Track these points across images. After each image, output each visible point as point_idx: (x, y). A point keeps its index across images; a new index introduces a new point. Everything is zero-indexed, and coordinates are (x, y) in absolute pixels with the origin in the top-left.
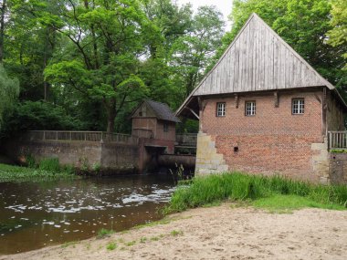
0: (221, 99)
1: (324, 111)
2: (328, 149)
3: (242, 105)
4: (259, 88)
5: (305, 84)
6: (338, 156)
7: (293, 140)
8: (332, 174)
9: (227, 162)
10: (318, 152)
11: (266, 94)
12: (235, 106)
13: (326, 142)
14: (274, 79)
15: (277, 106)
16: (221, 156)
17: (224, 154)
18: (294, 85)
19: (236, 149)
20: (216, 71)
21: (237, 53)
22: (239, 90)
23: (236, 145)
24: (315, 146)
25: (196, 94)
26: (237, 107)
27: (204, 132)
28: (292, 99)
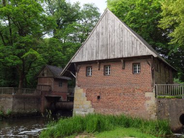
0: (89, 64)
1: (153, 71)
2: (156, 97)
3: (102, 68)
4: (112, 57)
5: (139, 54)
6: (162, 101)
7: (134, 91)
8: (158, 112)
9: (93, 106)
10: (149, 98)
11: (116, 61)
12: (98, 69)
13: (154, 91)
14: (121, 51)
15: (123, 69)
16: (89, 102)
17: (91, 101)
18: (133, 55)
19: (99, 97)
20: (85, 46)
21: (98, 34)
22: (100, 58)
23: (98, 94)
24: (147, 95)
25: (73, 61)
26: (99, 70)
27: (79, 86)
28: (133, 64)
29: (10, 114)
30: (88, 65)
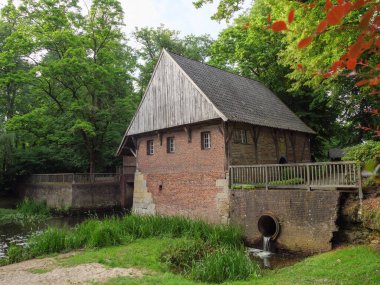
0: (149, 136)
1: (227, 144)
2: (230, 187)
3: (165, 142)
4: (172, 124)
5: (205, 117)
6: (237, 193)
7: (202, 177)
8: (231, 212)
9: (154, 202)
10: (221, 189)
11: (179, 129)
12: (159, 143)
13: (228, 177)
15: (190, 142)
16: (150, 195)
17: (152, 192)
18: (197, 120)
19: (161, 187)
20: (141, 110)
21: (154, 91)
22: (158, 128)
23: (160, 183)
24: (219, 183)
25: (129, 134)
26: (161, 145)
27: (140, 171)
28: (202, 134)
29: (70, 210)
30: (149, 138)
